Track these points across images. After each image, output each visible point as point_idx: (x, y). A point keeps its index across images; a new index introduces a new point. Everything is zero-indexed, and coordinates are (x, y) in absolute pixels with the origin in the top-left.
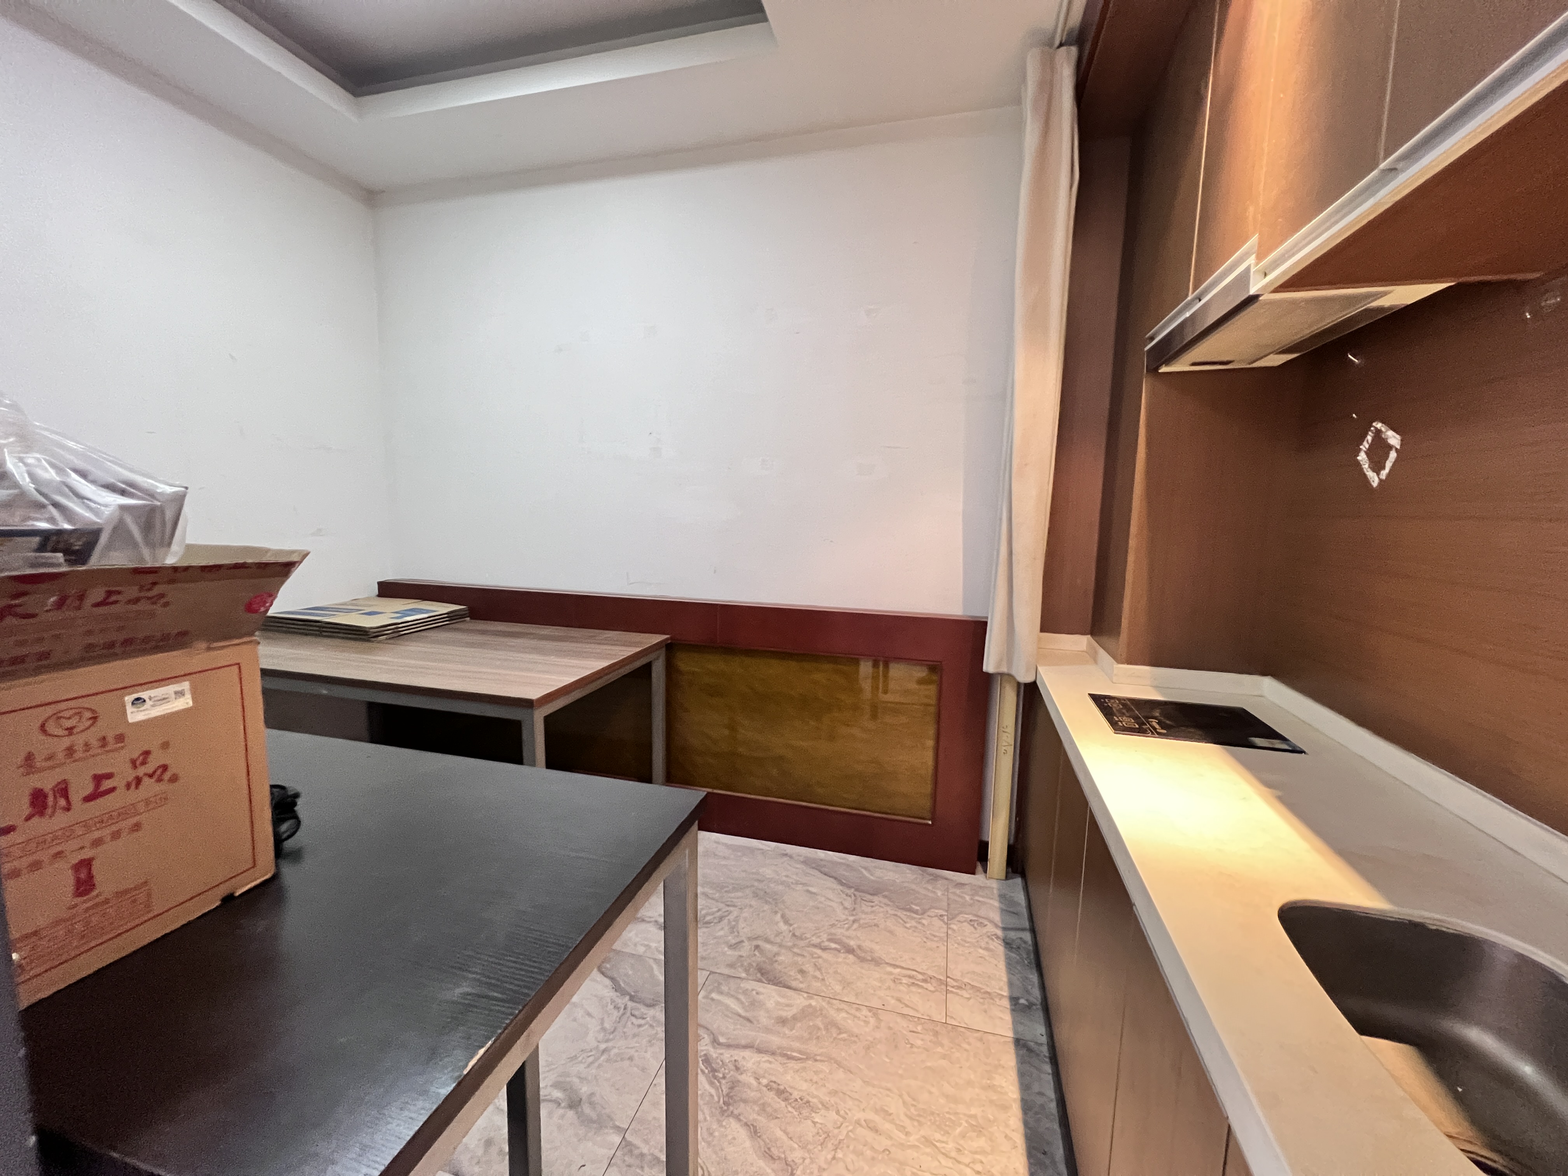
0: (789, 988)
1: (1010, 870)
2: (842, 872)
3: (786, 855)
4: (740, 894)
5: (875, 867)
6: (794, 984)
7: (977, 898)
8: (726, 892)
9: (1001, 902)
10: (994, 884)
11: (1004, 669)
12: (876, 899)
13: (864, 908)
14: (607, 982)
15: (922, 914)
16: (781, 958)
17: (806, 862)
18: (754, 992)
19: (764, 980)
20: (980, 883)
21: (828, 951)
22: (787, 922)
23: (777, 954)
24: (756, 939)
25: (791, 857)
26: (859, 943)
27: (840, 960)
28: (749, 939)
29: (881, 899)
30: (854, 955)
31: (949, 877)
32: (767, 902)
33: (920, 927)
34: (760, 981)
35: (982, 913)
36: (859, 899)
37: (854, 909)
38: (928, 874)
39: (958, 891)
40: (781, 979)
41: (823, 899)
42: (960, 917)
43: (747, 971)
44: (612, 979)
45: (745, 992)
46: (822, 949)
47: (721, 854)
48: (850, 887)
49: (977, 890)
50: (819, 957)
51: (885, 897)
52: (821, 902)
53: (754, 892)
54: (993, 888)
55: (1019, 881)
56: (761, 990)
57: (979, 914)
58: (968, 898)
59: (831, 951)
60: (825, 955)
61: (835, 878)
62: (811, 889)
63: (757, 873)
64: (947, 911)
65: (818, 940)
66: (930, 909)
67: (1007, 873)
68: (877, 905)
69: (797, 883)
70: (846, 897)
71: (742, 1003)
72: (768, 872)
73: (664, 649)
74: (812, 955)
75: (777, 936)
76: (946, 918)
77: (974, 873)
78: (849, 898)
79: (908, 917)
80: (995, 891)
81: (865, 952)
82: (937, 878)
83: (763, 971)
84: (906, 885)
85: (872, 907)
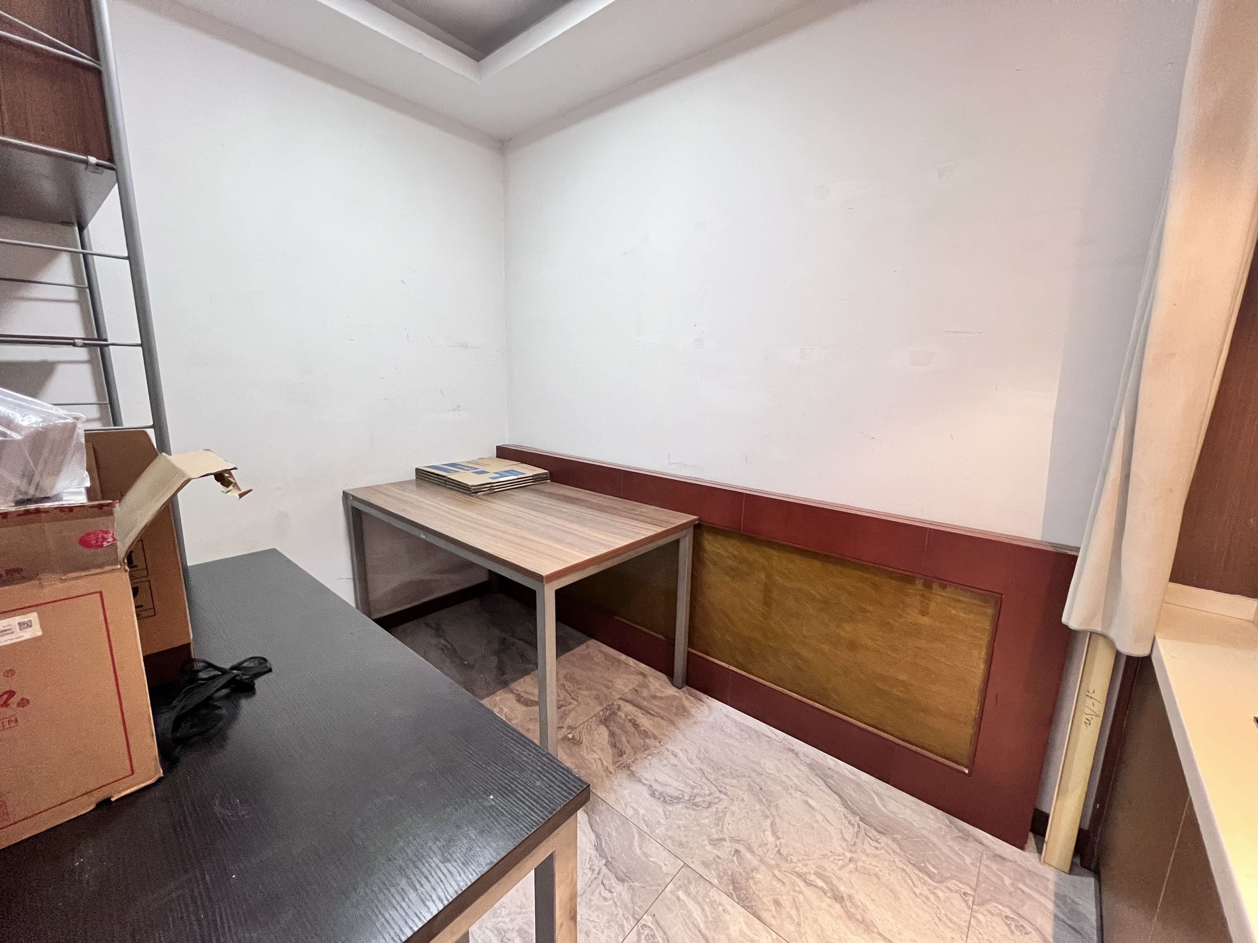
0: (759, 918)
1: (1078, 860)
2: (849, 791)
3: (793, 751)
4: (735, 782)
5: (890, 797)
6: (765, 915)
7: (1021, 886)
8: (723, 775)
9: (1057, 906)
10: (1051, 875)
11: (1097, 627)
12: (884, 839)
13: (866, 846)
14: (593, 836)
15: (939, 882)
16: (758, 876)
17: (812, 766)
18: (721, 908)
19: (734, 896)
20: (1029, 865)
21: (812, 888)
22: (774, 833)
23: (755, 869)
24: (738, 841)
25: (797, 755)
26: (852, 892)
27: (824, 905)
28: (732, 839)
29: (890, 842)
30: (842, 907)
31: (985, 841)
32: (760, 801)
33: (932, 898)
34: (730, 895)
35: (1025, 910)
36: (863, 832)
37: (855, 844)
38: (956, 827)
39: (994, 867)
40: (753, 903)
41: (820, 818)
42: (991, 906)
43: (720, 877)
44: (597, 835)
45: (712, 903)
46: (805, 882)
47: (728, 730)
48: (854, 813)
49: (1023, 874)
50: (801, 892)
51: (895, 840)
52: (817, 821)
53: (749, 785)
54: (1048, 880)
55: (1090, 882)
56: (729, 908)
57: (1021, 911)
58: (1008, 881)
59: (817, 889)
60: (807, 891)
61: (840, 796)
62: (810, 801)
63: (758, 763)
64: (975, 890)
65: (805, 870)
66: (951, 878)
67: (1073, 864)
68: (882, 848)
69: (797, 789)
70: (847, 825)
71: (706, 917)
72: (769, 765)
73: (692, 528)
74: (793, 884)
75: (760, 846)
76: (971, 899)
77: (1022, 847)
78: (851, 828)
79: (920, 879)
80: (1051, 886)
81: (857, 907)
82: (967, 837)
83: (737, 885)
84: (925, 833)
85: (877, 848)
